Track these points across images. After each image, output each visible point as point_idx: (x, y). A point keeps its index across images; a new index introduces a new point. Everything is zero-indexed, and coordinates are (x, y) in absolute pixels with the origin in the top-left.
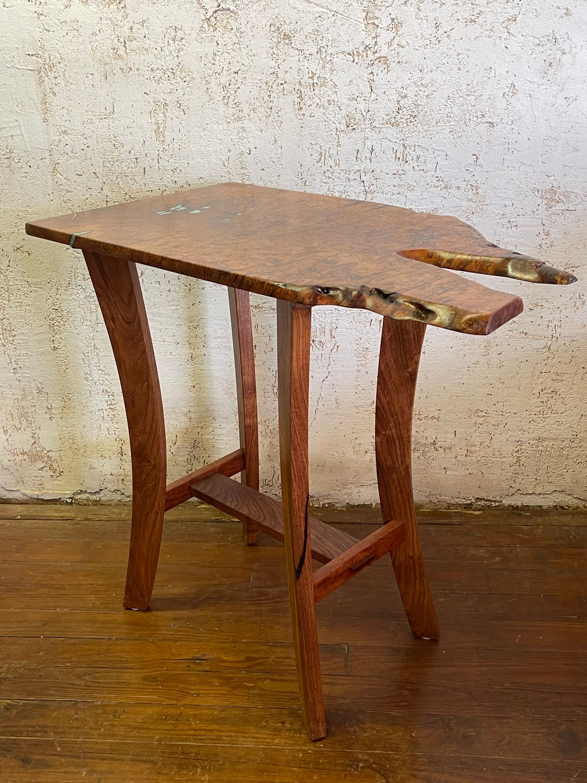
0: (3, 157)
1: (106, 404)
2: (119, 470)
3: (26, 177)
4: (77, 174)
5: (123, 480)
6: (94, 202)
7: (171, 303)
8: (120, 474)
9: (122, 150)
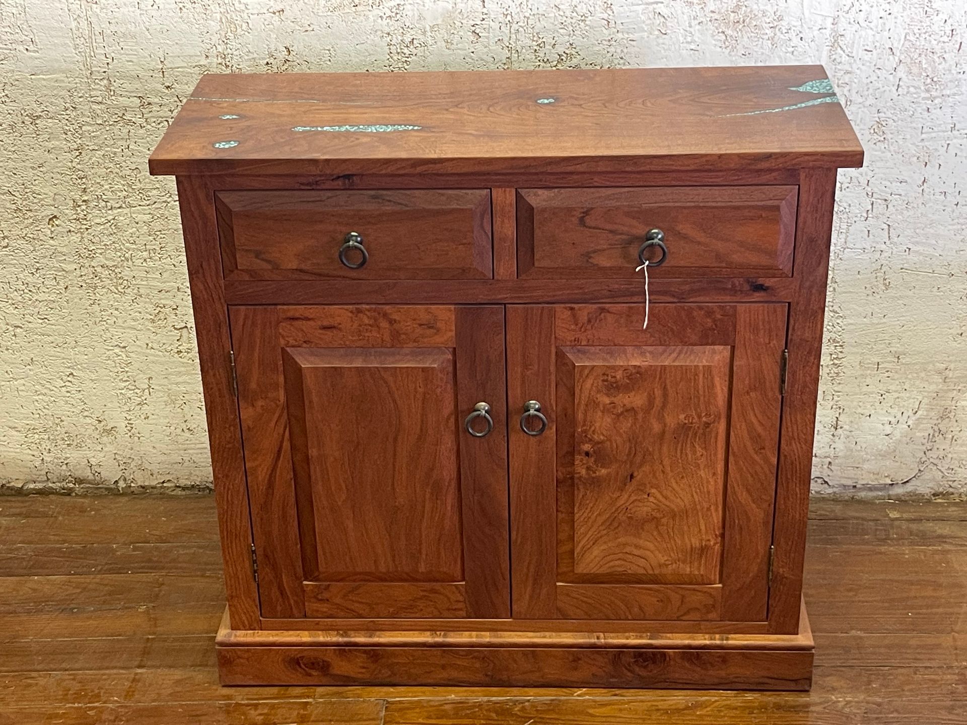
0: (767, 25)
1: (829, 358)
2: (827, 449)
3: (793, 52)
4: (866, 50)
5: (830, 463)
6: (880, 86)
7: (956, 221)
8: (827, 455)
9: (935, 18)
